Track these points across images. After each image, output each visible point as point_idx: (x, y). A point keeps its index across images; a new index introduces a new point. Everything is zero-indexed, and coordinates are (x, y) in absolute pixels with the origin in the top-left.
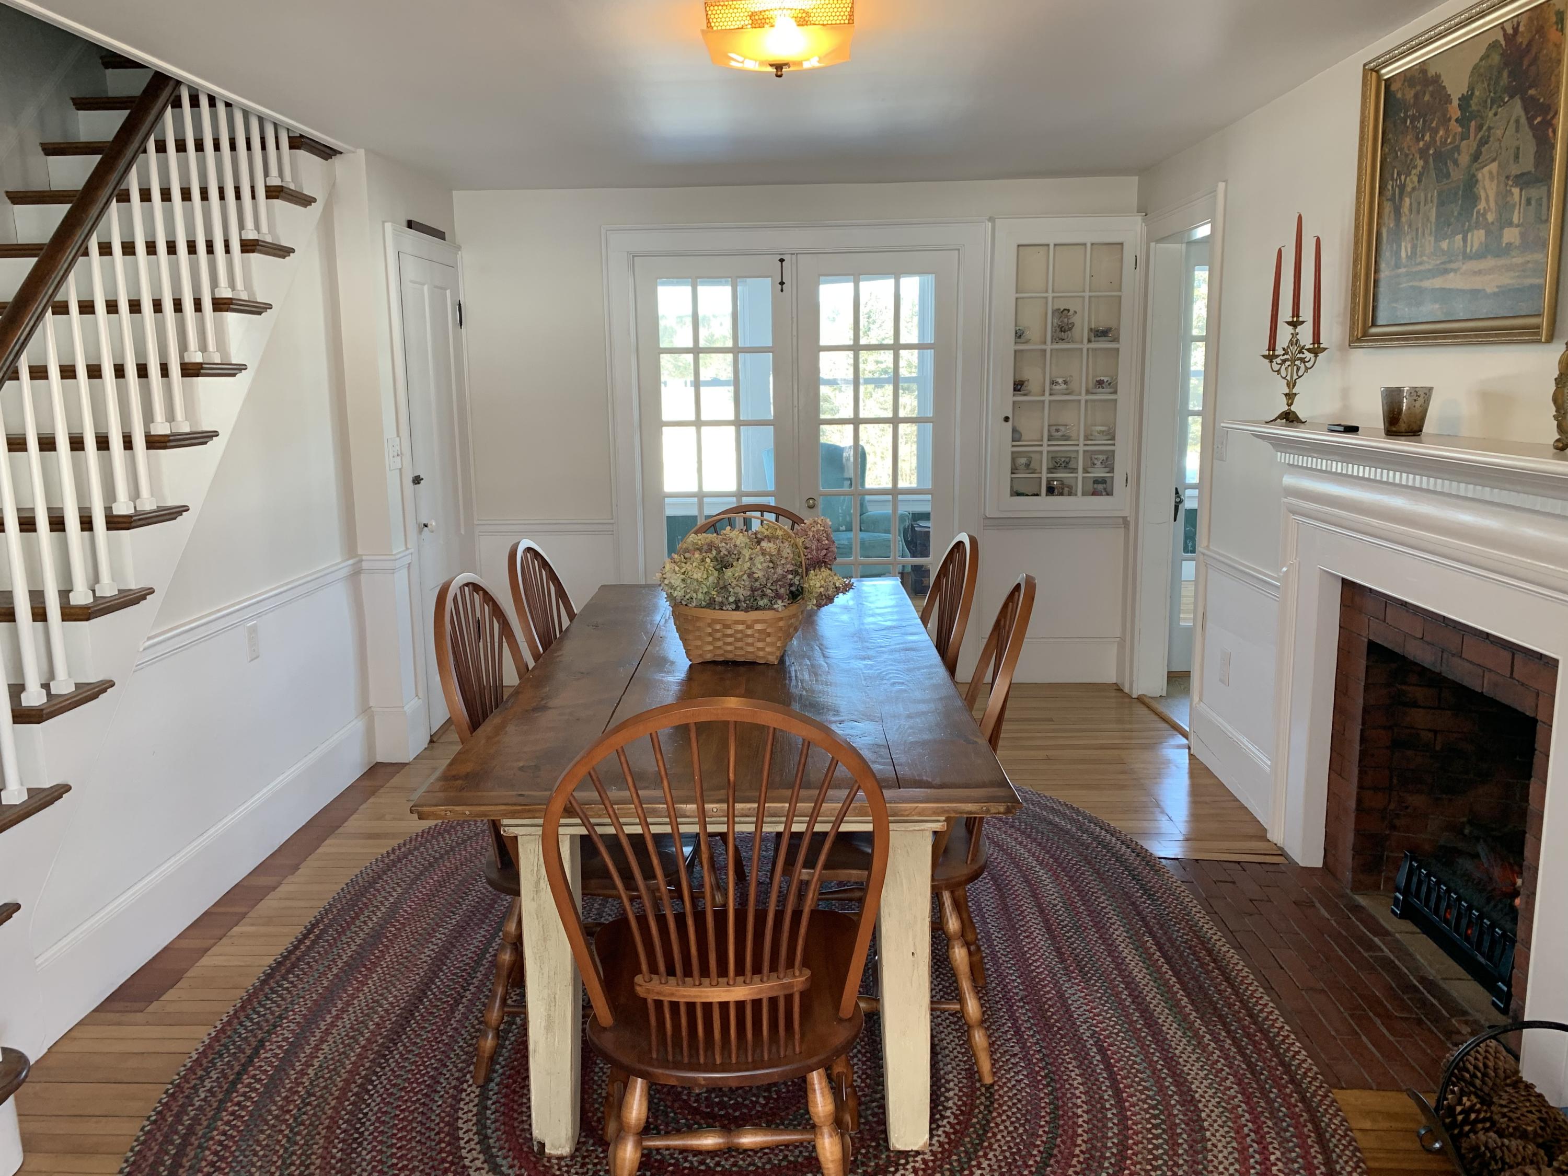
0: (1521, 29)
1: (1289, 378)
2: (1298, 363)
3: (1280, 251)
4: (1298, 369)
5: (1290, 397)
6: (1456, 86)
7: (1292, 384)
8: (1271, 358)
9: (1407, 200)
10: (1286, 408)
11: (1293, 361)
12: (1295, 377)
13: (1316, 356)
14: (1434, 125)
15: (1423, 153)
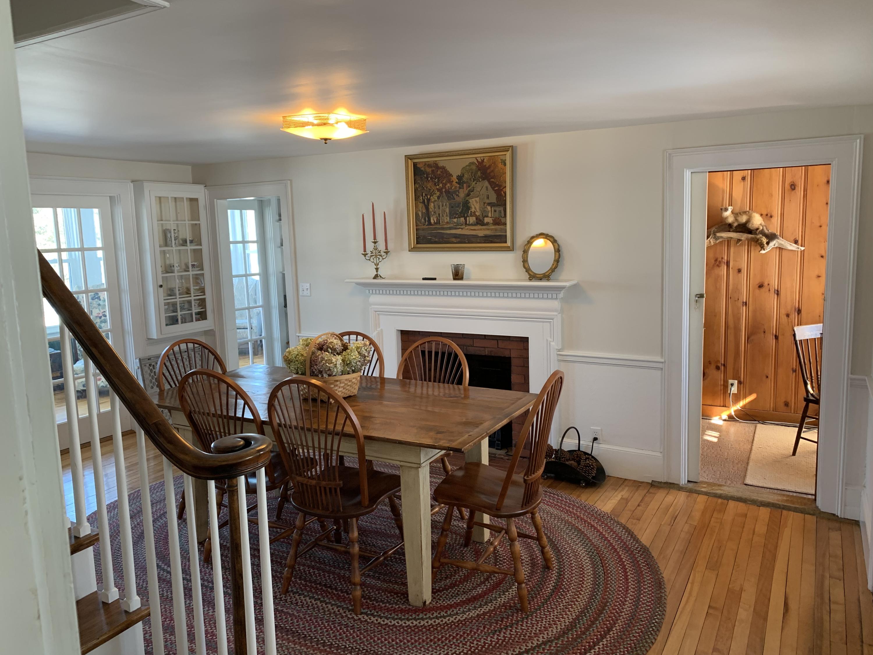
0: (485, 161)
1: (375, 262)
2: (379, 256)
3: (363, 215)
4: (379, 259)
5: (377, 269)
6: (455, 171)
7: (377, 264)
8: (365, 255)
9: (432, 204)
10: (376, 273)
11: (376, 256)
12: (378, 262)
13: (387, 254)
14: (444, 182)
15: (439, 190)
